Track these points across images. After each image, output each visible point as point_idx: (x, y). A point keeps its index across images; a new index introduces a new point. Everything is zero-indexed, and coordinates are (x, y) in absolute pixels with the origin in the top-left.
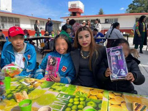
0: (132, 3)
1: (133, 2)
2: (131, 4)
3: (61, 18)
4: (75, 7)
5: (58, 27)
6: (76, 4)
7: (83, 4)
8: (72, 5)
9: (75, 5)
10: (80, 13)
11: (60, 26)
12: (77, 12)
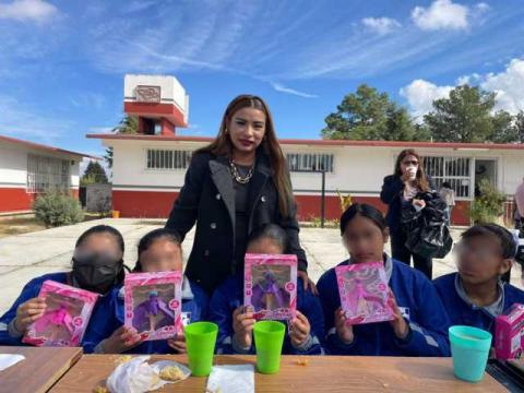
0: (336, 111)
1: (339, 108)
2: (332, 115)
3: (89, 136)
4: (155, 100)
5: (66, 178)
6: (159, 88)
7: (187, 93)
8: (140, 89)
9: (153, 90)
10: (172, 126)
11: (77, 174)
12: (163, 118)
